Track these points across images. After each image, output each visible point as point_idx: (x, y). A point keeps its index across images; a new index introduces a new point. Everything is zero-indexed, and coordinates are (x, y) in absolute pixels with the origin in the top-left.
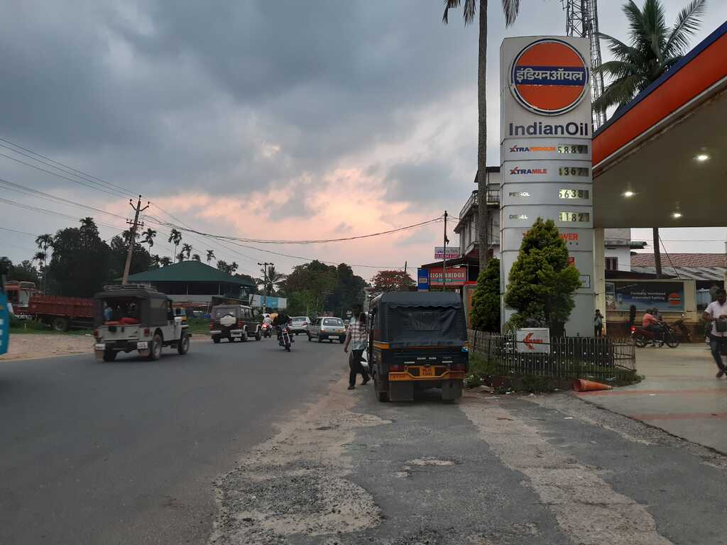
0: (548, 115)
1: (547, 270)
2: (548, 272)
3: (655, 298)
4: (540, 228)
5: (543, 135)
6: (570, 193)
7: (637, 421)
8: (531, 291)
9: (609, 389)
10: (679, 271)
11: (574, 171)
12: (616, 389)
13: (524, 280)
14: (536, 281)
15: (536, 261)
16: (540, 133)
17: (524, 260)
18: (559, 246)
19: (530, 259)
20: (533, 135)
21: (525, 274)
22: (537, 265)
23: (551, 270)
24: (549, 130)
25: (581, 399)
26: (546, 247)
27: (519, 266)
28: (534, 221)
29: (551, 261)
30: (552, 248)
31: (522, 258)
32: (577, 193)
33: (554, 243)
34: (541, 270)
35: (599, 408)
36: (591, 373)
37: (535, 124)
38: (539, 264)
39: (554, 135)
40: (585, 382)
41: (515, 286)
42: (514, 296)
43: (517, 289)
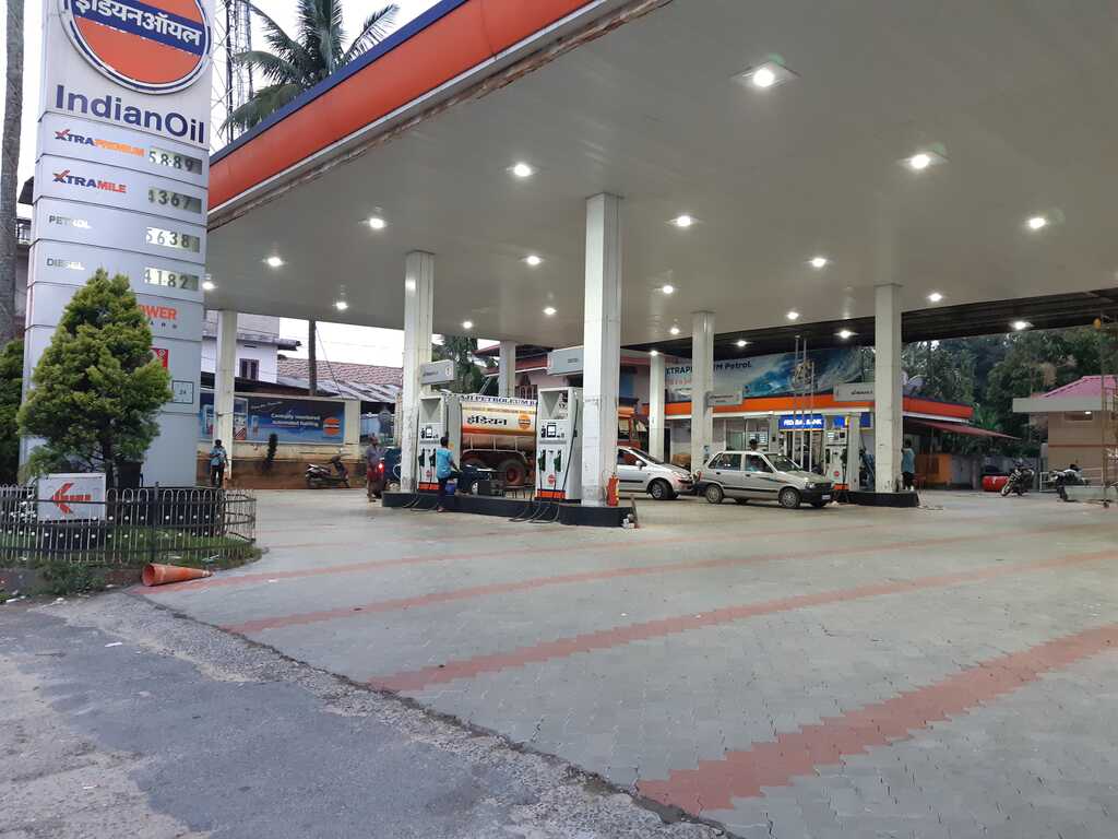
0: (133, 88)
1: (108, 367)
2: (110, 370)
3: (306, 424)
4: (100, 289)
5: (122, 122)
6: (168, 237)
7: (236, 635)
8: (74, 405)
9: (206, 576)
10: (342, 387)
11: (176, 200)
12: (217, 575)
13: (61, 383)
14: (85, 385)
15: (88, 349)
16: (118, 117)
17: (64, 344)
18: (135, 325)
19: (77, 343)
20: (104, 119)
21: (65, 371)
22: (91, 356)
23: (114, 367)
24: (134, 117)
25: (150, 602)
26: (110, 325)
27: (55, 356)
28: (92, 274)
29: (117, 350)
30: (122, 327)
31: (61, 341)
32: (179, 239)
33: (125, 319)
34: (96, 366)
35: (178, 616)
36: (177, 550)
37: (109, 98)
38: (92, 355)
39: (142, 128)
40: (162, 569)
41: (43, 394)
42: (39, 412)
43: (46, 399)
